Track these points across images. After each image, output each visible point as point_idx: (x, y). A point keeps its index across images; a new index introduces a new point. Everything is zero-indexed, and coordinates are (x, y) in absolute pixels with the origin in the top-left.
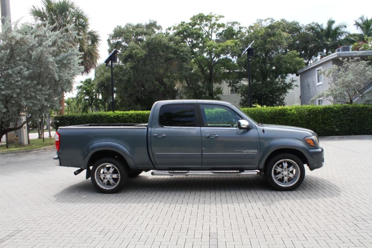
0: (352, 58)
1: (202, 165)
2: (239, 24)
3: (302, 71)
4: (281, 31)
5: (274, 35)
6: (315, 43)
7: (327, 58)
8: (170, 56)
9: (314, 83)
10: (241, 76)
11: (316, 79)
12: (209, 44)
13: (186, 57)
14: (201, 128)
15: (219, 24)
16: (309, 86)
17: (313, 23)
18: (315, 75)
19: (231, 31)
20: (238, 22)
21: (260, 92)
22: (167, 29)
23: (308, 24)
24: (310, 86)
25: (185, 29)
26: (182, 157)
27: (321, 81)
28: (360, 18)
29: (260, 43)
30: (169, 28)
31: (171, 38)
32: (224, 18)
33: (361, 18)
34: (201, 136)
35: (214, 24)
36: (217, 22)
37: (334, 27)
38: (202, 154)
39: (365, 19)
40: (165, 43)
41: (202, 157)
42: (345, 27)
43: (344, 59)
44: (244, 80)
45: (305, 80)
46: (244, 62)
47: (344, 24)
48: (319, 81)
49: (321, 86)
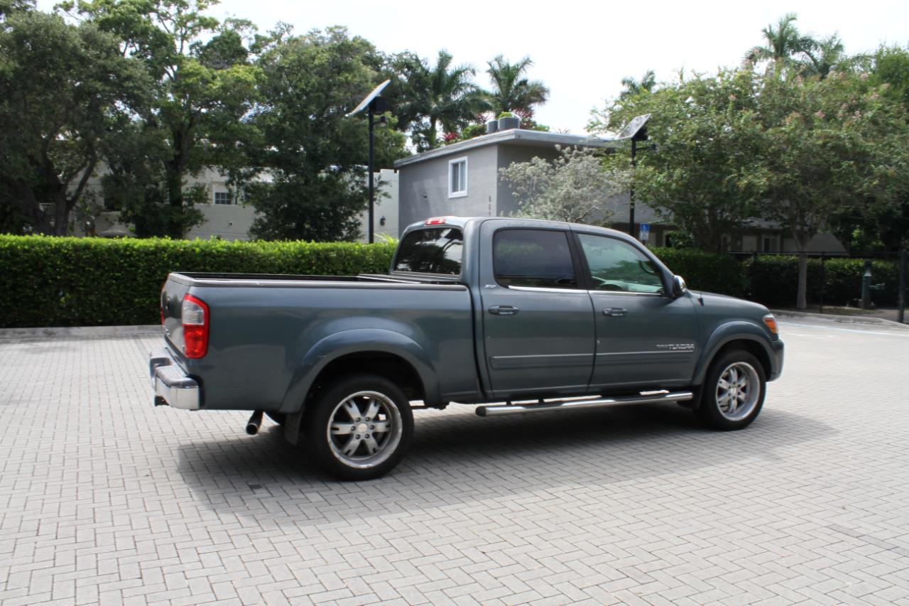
0: (580, 148)
1: (589, 383)
2: (256, 29)
3: (408, 163)
4: (360, 62)
5: (349, 68)
6: (412, 100)
7: (486, 140)
8: (92, 87)
9: (441, 192)
10: (259, 160)
11: (447, 183)
12: (190, 68)
13: (141, 95)
14: (591, 292)
15: (205, 19)
16: (426, 197)
17: (406, 53)
18: (447, 173)
19: (236, 43)
20: (253, 23)
21: (308, 204)
22: (61, 6)
23: (397, 53)
24: (430, 198)
25: (123, 17)
26: (552, 364)
27: (462, 189)
28: (496, 60)
29: (316, 83)
30: (65, 2)
31: (90, 34)
32: (218, 4)
33: (498, 60)
34: (594, 312)
35: (193, 17)
36: (201, 14)
37: (450, 70)
38: (595, 355)
39: (504, 63)
40: (75, 47)
41: (596, 363)
42: (474, 72)
43: (565, 148)
44: (268, 172)
45: (416, 185)
46: (275, 125)
47: (472, 68)
48: (455, 189)
49: (463, 200)
